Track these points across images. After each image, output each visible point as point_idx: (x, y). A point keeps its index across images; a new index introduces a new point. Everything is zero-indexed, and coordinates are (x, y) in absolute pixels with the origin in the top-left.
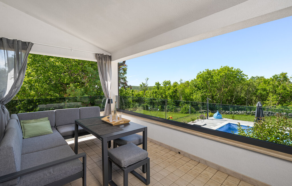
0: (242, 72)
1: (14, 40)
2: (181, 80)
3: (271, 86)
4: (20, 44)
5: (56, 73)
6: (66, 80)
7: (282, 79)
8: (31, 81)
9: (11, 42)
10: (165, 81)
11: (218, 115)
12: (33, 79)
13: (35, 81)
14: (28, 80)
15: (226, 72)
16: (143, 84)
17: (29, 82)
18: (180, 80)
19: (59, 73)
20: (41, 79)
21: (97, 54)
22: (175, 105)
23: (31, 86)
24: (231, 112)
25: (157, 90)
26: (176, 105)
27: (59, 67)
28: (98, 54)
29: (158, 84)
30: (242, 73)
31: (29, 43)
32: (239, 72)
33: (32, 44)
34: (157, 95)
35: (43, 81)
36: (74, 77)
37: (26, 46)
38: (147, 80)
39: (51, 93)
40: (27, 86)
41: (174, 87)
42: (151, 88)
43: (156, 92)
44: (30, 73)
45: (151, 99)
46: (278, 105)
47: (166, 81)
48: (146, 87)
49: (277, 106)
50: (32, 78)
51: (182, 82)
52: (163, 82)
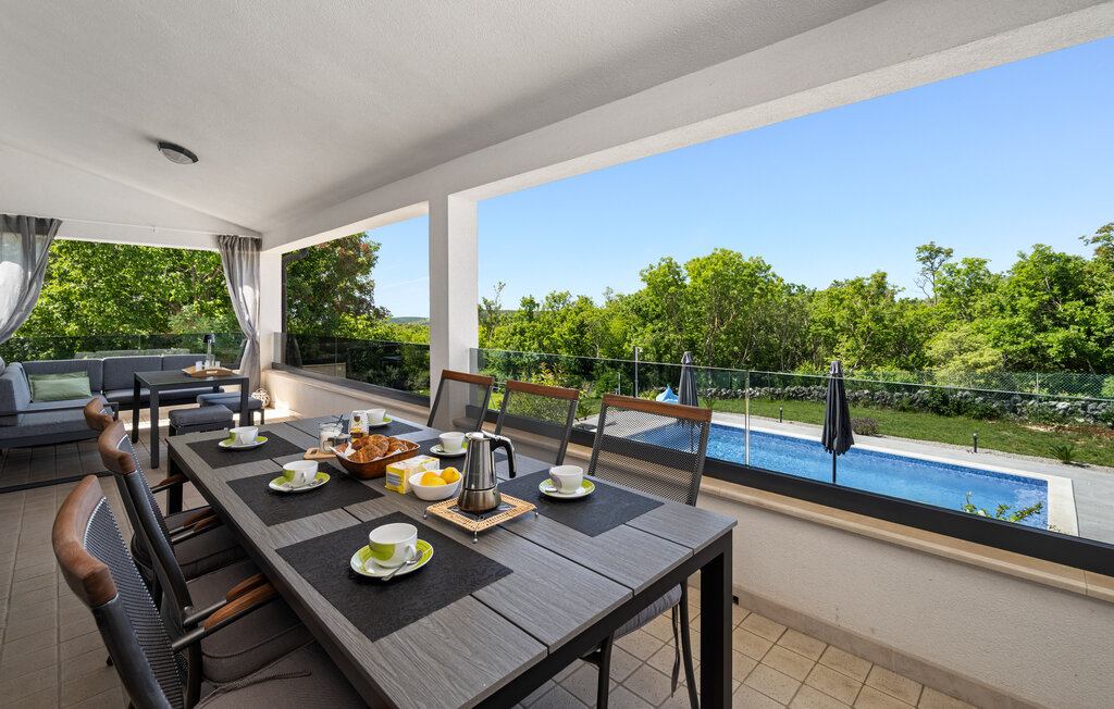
0: (769, 268)
1: (19, 217)
2: (609, 291)
3: (845, 313)
4: (33, 223)
5: (143, 273)
6: (173, 292)
7: (873, 290)
8: (70, 293)
9: (14, 221)
10: (552, 295)
11: (666, 398)
12: (74, 288)
13: (81, 295)
14: (60, 293)
15: (719, 267)
16: (485, 302)
17: (65, 297)
18: (605, 290)
19: (151, 274)
20: (99, 288)
21: (220, 236)
22: (578, 374)
23: (68, 310)
24: (735, 393)
25: (526, 324)
26: (584, 373)
27: (150, 257)
28: (224, 237)
29: (531, 304)
30: (770, 272)
31: (52, 220)
32: (760, 267)
33: (60, 222)
34: (525, 341)
35: (104, 295)
36: (206, 284)
37: (45, 226)
38: (501, 288)
39: (126, 328)
40: (56, 310)
41: (577, 314)
42: (509, 316)
43: (522, 332)
44: (66, 273)
45: (508, 354)
46: (859, 368)
47: (557, 294)
48: (497, 311)
49: (856, 372)
50: (72, 285)
51: (613, 296)
52: (547, 298)
